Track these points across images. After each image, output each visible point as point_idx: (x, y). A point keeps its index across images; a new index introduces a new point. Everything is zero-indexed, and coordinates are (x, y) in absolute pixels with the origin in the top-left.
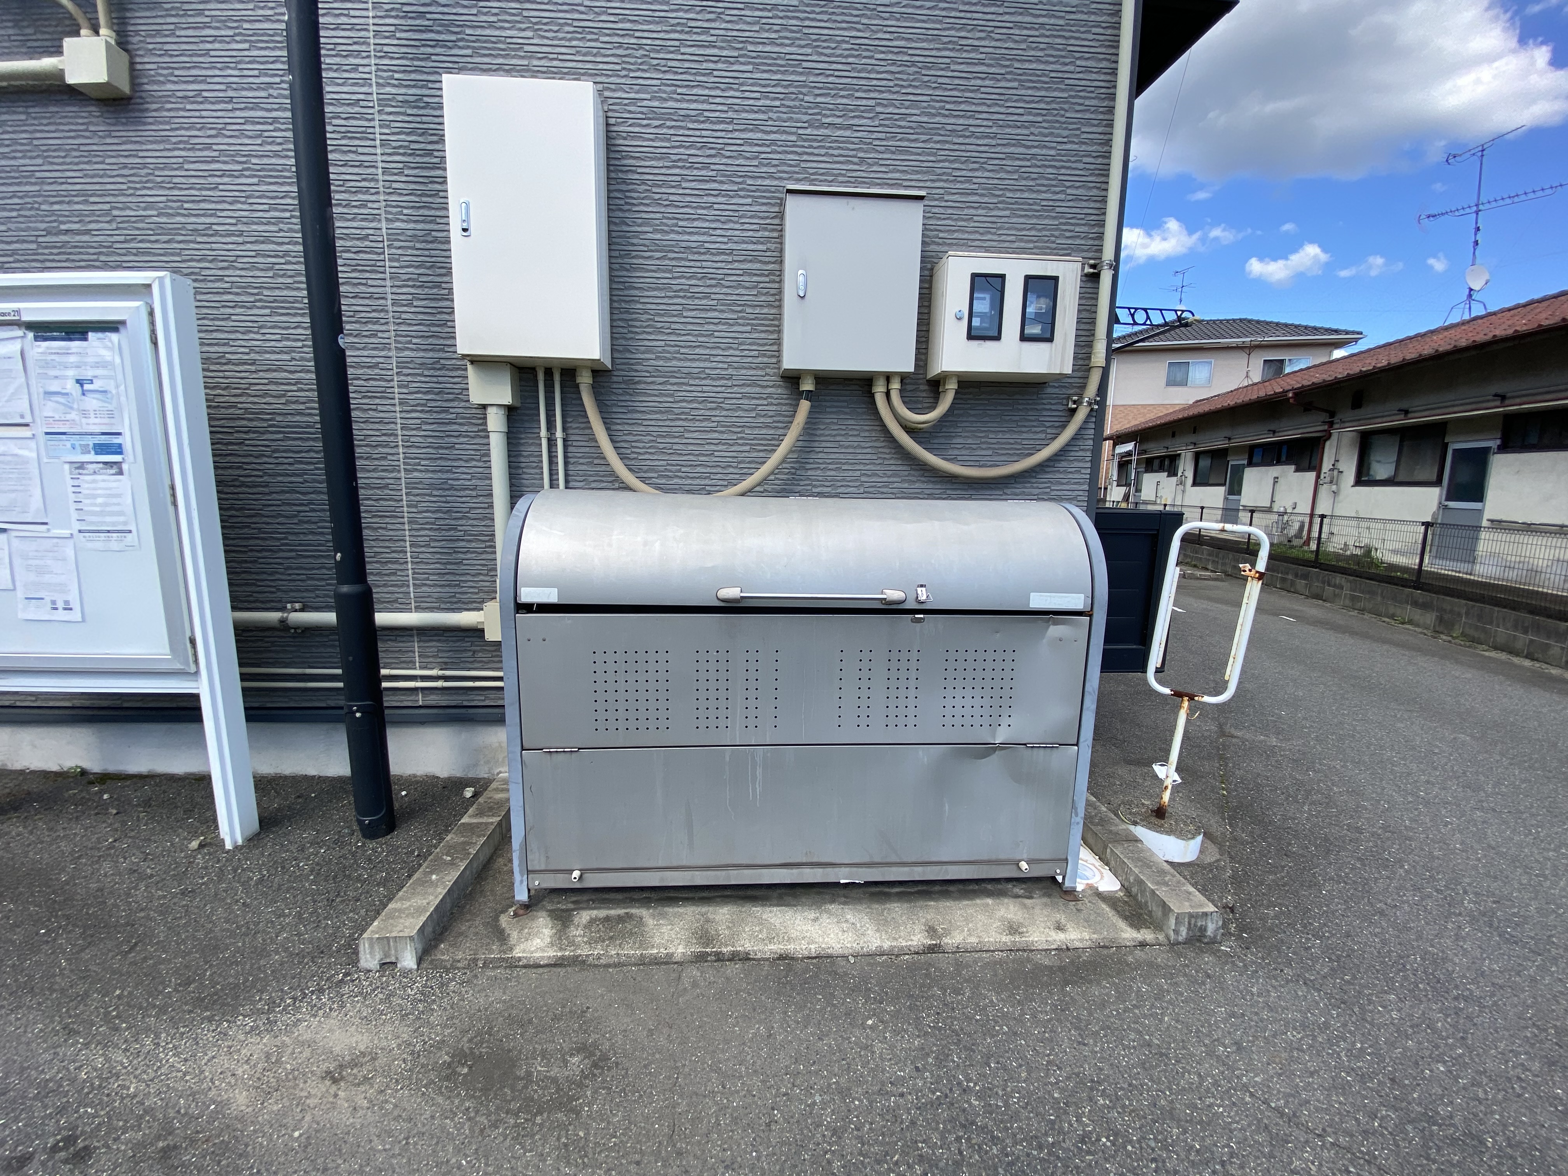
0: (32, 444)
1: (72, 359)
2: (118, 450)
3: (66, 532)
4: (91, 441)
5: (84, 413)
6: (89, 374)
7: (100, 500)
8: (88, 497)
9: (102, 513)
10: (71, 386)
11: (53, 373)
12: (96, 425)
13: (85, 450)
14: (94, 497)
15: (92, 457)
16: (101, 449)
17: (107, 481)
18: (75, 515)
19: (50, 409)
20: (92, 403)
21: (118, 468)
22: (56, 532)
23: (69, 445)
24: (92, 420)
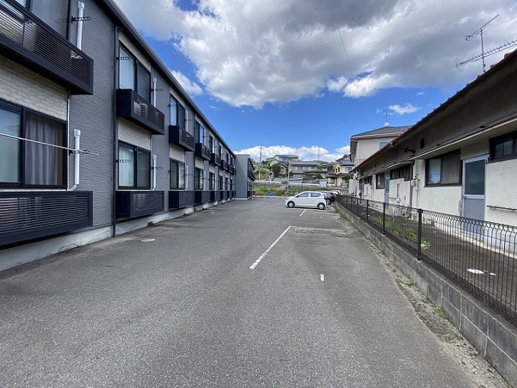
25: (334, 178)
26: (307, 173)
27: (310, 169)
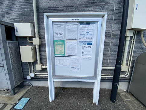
0: (77, 43)
1: (86, 28)
2: (91, 44)
3: (80, 57)
4: (87, 42)
5: (87, 38)
6: (89, 31)
7: (87, 52)
8: (84, 52)
9: (86, 54)
10: (85, 33)
11: (83, 31)
12: (88, 40)
13: (85, 44)
14: (86, 52)
15: (86, 45)
16: (88, 44)
17: (88, 49)
18: (82, 54)
19: (81, 37)
20: (88, 36)
21: (90, 47)
22: (78, 57)
23: (83, 43)
24: (88, 39)
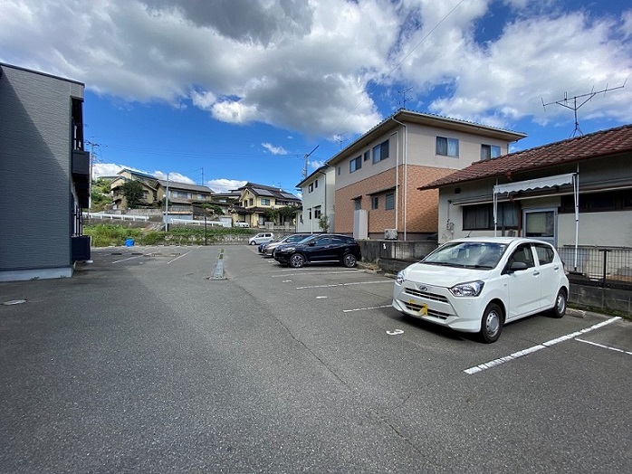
25: (244, 214)
26: (196, 204)
27: (199, 198)
